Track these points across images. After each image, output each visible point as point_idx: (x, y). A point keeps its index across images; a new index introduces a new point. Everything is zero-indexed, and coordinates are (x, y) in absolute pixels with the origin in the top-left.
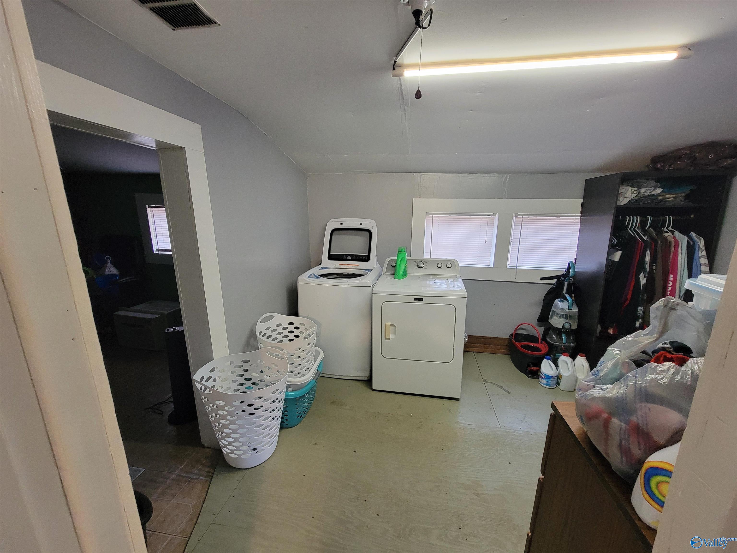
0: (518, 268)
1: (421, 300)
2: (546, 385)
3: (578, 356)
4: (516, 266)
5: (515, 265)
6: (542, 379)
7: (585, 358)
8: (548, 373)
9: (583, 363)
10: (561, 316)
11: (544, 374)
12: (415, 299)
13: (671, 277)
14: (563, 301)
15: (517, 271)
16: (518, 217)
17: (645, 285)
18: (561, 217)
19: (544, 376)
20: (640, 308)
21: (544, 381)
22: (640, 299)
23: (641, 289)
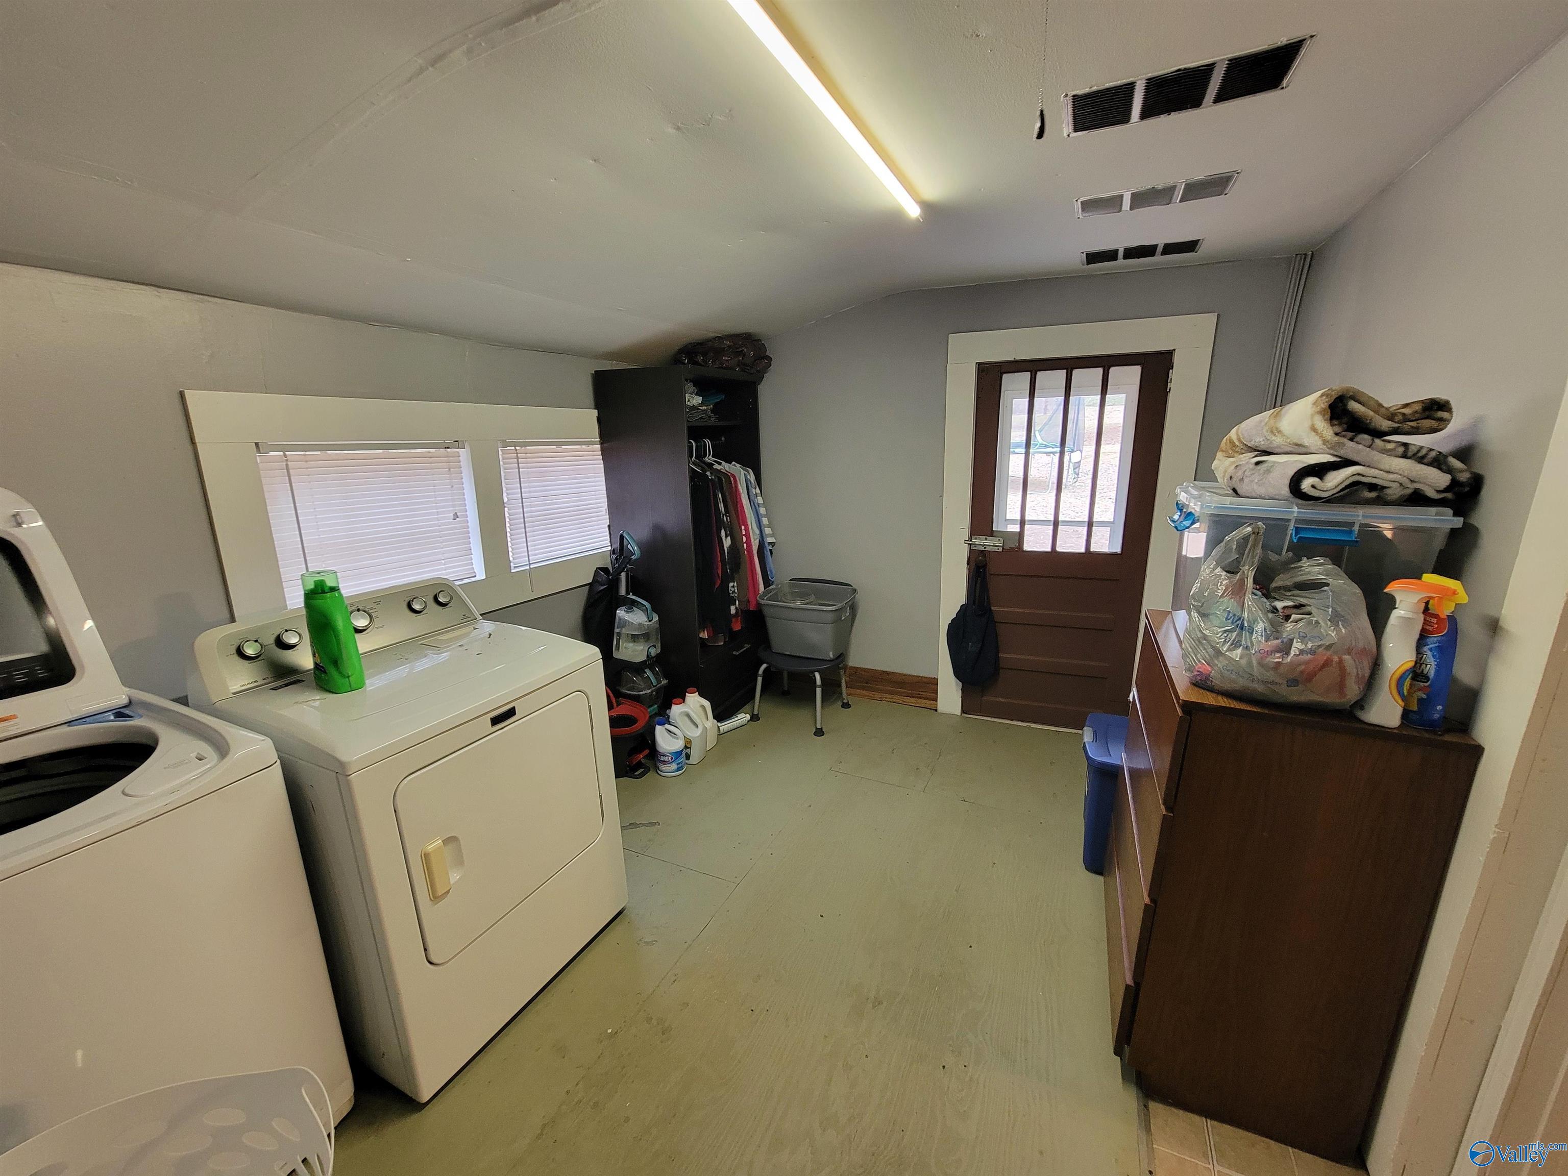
0: (532, 567)
1: (511, 713)
2: (678, 770)
3: (687, 694)
4: (528, 563)
5: (526, 562)
6: (668, 765)
7: (697, 693)
8: (674, 748)
9: (700, 702)
10: (634, 638)
11: (670, 753)
12: (496, 721)
13: (743, 527)
14: (633, 611)
15: (532, 574)
16: (508, 448)
17: (730, 548)
18: (563, 447)
19: (670, 758)
20: (731, 584)
21: (674, 766)
22: (728, 570)
23: (726, 554)
